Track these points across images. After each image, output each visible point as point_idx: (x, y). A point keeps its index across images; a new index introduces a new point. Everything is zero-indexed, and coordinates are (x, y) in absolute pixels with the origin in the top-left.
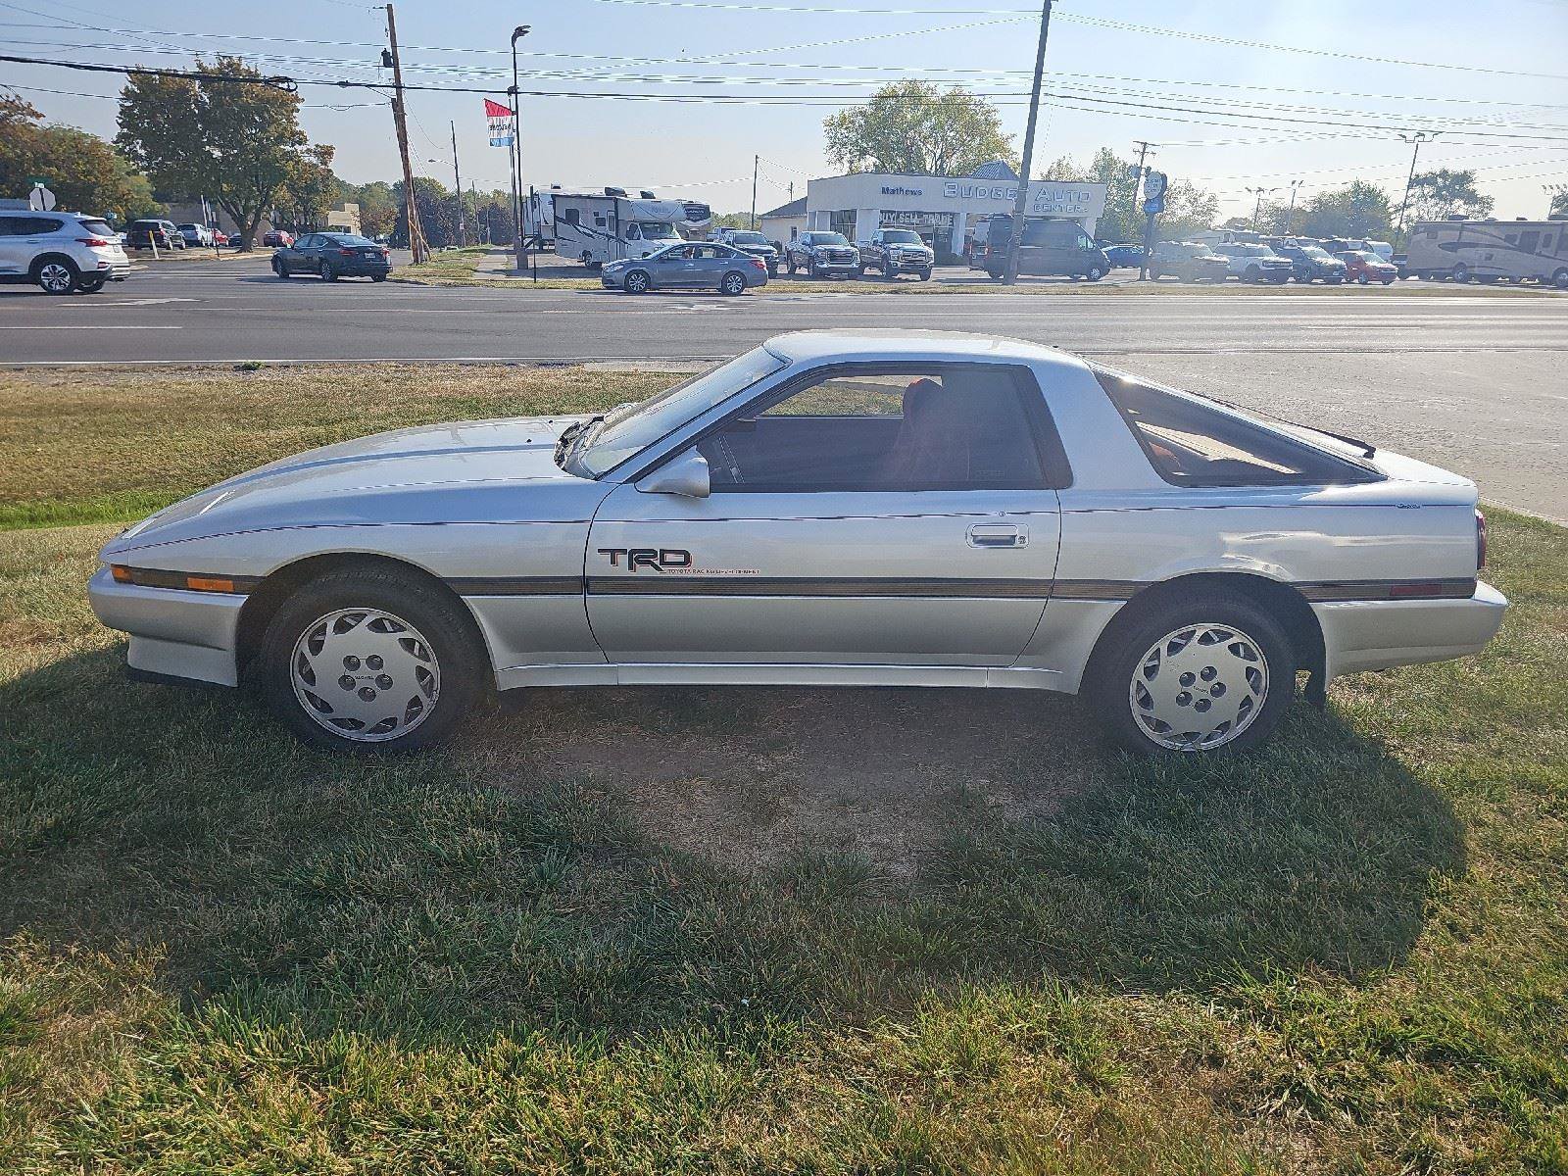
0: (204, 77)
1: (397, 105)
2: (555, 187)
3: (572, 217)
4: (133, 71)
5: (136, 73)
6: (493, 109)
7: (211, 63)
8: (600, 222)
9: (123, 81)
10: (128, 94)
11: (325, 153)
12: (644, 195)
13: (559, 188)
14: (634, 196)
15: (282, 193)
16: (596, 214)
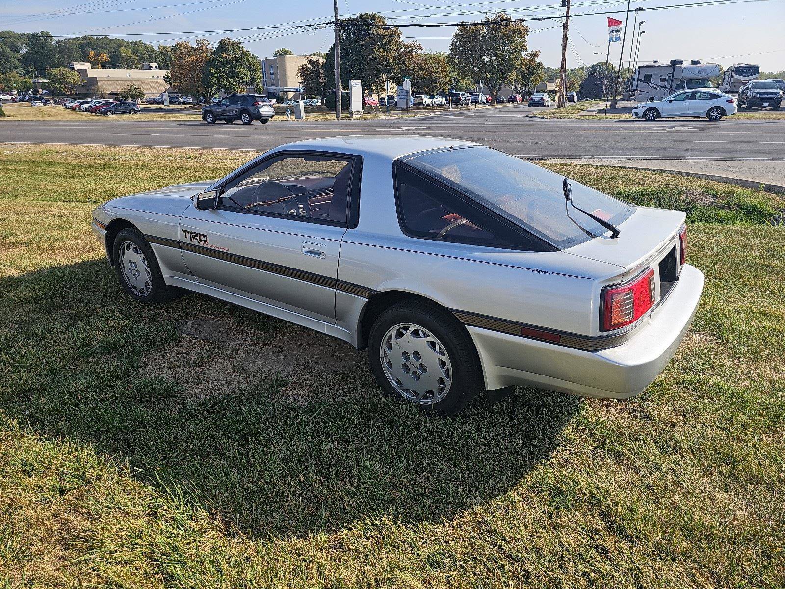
0: (488, 23)
1: (565, 26)
2: (655, 62)
3: (648, 78)
4: (460, 25)
5: (462, 25)
6: (612, 22)
7: (492, 17)
8: (663, 80)
9: (455, 30)
10: (457, 36)
11: (536, 54)
12: (694, 63)
13: (658, 62)
14: (687, 63)
15: (513, 76)
16: (661, 76)
